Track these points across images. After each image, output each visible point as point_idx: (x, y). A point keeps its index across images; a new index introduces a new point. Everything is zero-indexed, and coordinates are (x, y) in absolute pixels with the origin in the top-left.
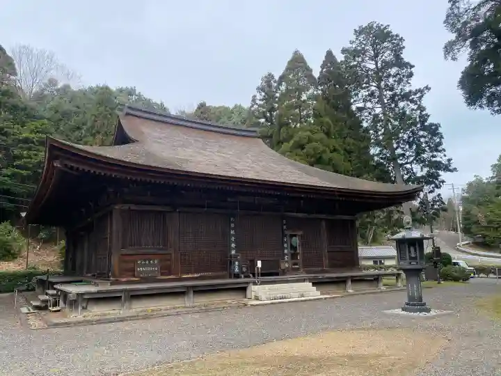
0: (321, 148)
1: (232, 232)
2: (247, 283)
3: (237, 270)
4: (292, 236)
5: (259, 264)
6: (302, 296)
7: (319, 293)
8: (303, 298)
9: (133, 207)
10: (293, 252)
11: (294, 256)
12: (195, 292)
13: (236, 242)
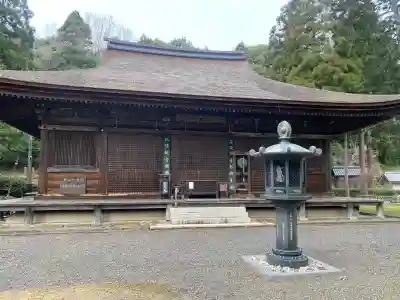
0: (331, 68)
1: (166, 153)
2: (165, 204)
3: (165, 191)
4: (238, 157)
5: (191, 185)
6: (226, 222)
7: (249, 219)
8: (225, 225)
9: (58, 128)
10: (239, 174)
11: (239, 178)
12: (103, 211)
13: (170, 162)
